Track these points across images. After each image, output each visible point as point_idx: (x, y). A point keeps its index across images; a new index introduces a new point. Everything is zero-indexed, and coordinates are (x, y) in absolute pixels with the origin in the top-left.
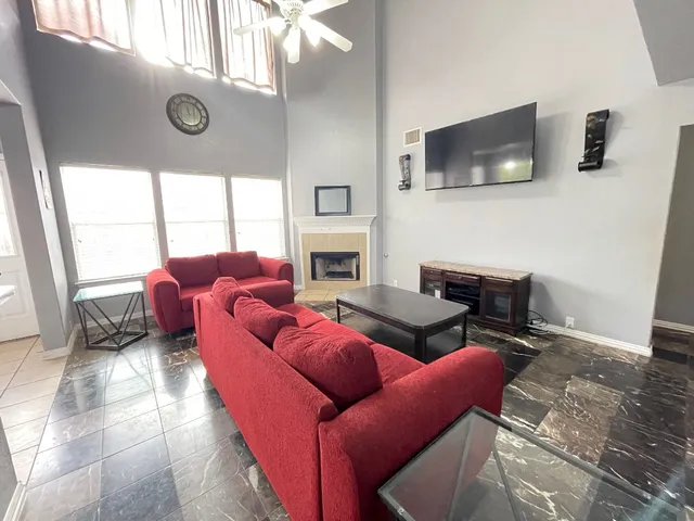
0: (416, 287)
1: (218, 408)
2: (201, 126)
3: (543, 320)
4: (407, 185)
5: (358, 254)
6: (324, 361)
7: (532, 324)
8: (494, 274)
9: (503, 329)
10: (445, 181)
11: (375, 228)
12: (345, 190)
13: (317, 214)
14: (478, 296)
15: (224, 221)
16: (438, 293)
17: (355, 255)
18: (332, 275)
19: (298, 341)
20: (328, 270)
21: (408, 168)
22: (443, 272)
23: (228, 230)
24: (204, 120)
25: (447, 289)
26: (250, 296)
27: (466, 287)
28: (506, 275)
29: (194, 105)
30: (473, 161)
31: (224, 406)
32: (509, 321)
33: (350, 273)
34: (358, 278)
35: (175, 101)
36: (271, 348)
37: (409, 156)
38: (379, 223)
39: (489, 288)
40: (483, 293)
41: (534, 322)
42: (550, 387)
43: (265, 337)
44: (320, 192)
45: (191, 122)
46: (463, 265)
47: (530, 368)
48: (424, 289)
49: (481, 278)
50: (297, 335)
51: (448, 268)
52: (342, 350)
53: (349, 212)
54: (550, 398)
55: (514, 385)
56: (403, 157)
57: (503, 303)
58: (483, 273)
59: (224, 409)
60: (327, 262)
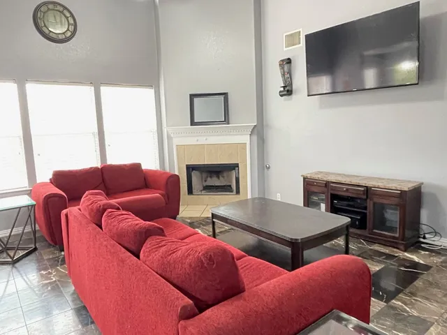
0: (299, 200)
1: (87, 324)
2: (69, 34)
3: (436, 233)
4: (288, 91)
5: (237, 165)
6: (186, 266)
7: (424, 238)
8: (380, 184)
9: (393, 243)
10: (334, 84)
11: (255, 138)
12: (222, 98)
13: (193, 123)
14: (365, 208)
15: (93, 134)
16: (323, 206)
17: (235, 167)
18: (209, 189)
19: (163, 249)
20: (205, 184)
21: (290, 73)
22: (327, 184)
23: (98, 142)
24: (72, 28)
25: (332, 202)
26: (118, 209)
27: (352, 199)
28: (393, 185)
29: (62, 12)
30: (364, 63)
31: (92, 323)
32: (397, 235)
33: (230, 186)
34: (238, 192)
35: (42, 9)
36: (138, 257)
37: (289, 59)
38: (260, 132)
39: (376, 200)
40: (370, 204)
41: (427, 236)
42: (437, 302)
43: (133, 248)
44: (196, 100)
45: (58, 29)
46: (348, 176)
47: (418, 283)
48: (308, 202)
49: (368, 190)
50: (163, 243)
51: (332, 178)
52: (204, 254)
53: (227, 120)
54: (435, 313)
55: (399, 300)
56: (282, 61)
57: (393, 216)
58: (370, 184)
59: (93, 326)
60: (204, 175)
